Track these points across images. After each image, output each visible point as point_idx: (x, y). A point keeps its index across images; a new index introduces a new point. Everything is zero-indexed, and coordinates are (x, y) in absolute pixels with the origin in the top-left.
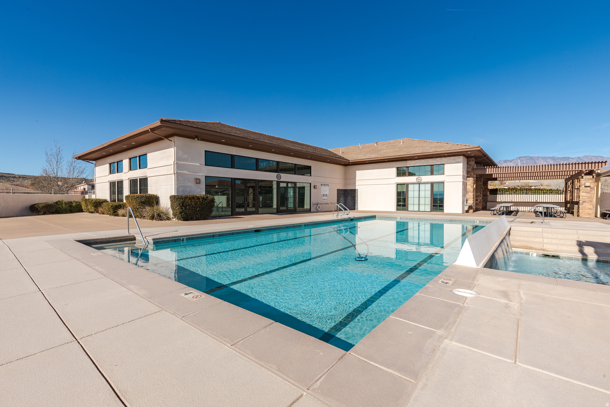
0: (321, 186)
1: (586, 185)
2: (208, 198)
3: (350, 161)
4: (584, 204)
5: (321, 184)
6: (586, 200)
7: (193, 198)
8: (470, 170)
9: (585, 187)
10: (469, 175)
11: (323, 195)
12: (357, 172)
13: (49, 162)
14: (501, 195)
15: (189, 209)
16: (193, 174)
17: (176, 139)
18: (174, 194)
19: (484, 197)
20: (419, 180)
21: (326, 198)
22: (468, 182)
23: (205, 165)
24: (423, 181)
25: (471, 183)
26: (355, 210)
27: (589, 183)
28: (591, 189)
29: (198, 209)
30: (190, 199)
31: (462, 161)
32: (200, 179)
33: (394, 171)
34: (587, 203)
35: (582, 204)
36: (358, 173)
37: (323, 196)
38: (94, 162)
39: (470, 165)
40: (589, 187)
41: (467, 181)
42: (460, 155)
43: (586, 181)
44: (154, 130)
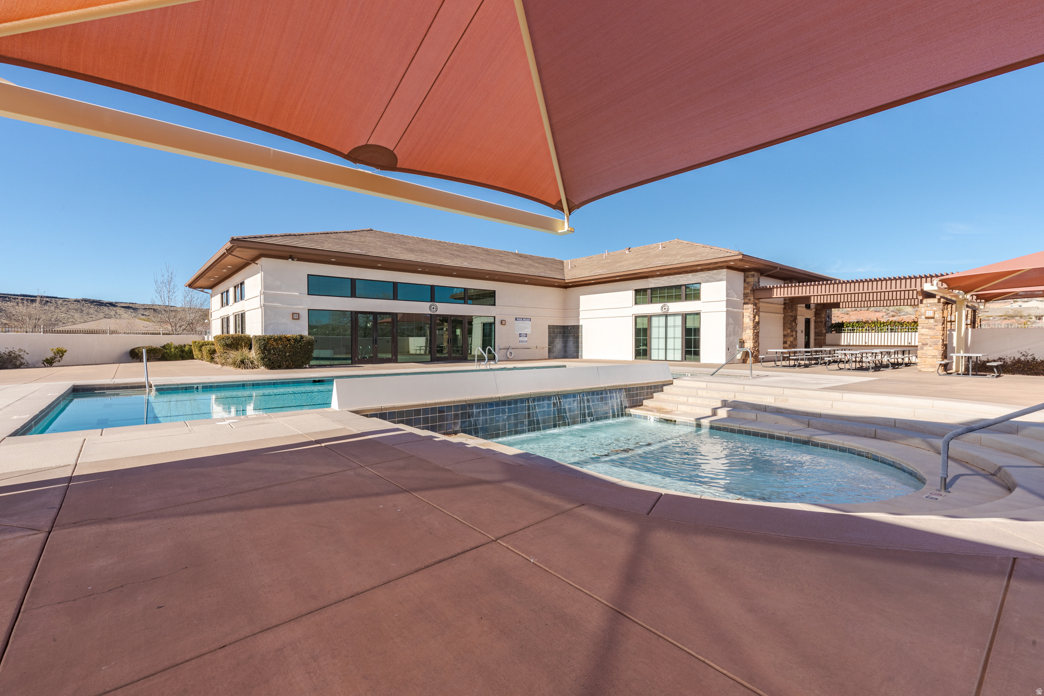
0: (516, 320)
1: (927, 315)
2: (304, 339)
3: (566, 281)
4: (925, 348)
5: (516, 318)
6: (928, 342)
7: (280, 338)
8: (748, 291)
9: (927, 318)
10: (747, 301)
11: (520, 334)
12: (581, 297)
13: (159, 292)
14: (852, 334)
15: (275, 354)
16: (289, 306)
17: (263, 261)
18: (261, 335)
19: (817, 337)
20: (665, 309)
21: (526, 339)
22: (746, 312)
23: (308, 294)
24: (671, 311)
25: (750, 314)
26: (578, 358)
27: (932, 311)
28: (935, 321)
29: (288, 354)
30: (275, 340)
31: (725, 277)
32: (298, 314)
33: (630, 294)
34: (930, 346)
35: (922, 349)
36: (583, 298)
37: (520, 336)
38: (210, 291)
39: (748, 283)
40: (933, 318)
41: (744, 311)
42: (722, 268)
43: (926, 309)
44: (232, 252)
